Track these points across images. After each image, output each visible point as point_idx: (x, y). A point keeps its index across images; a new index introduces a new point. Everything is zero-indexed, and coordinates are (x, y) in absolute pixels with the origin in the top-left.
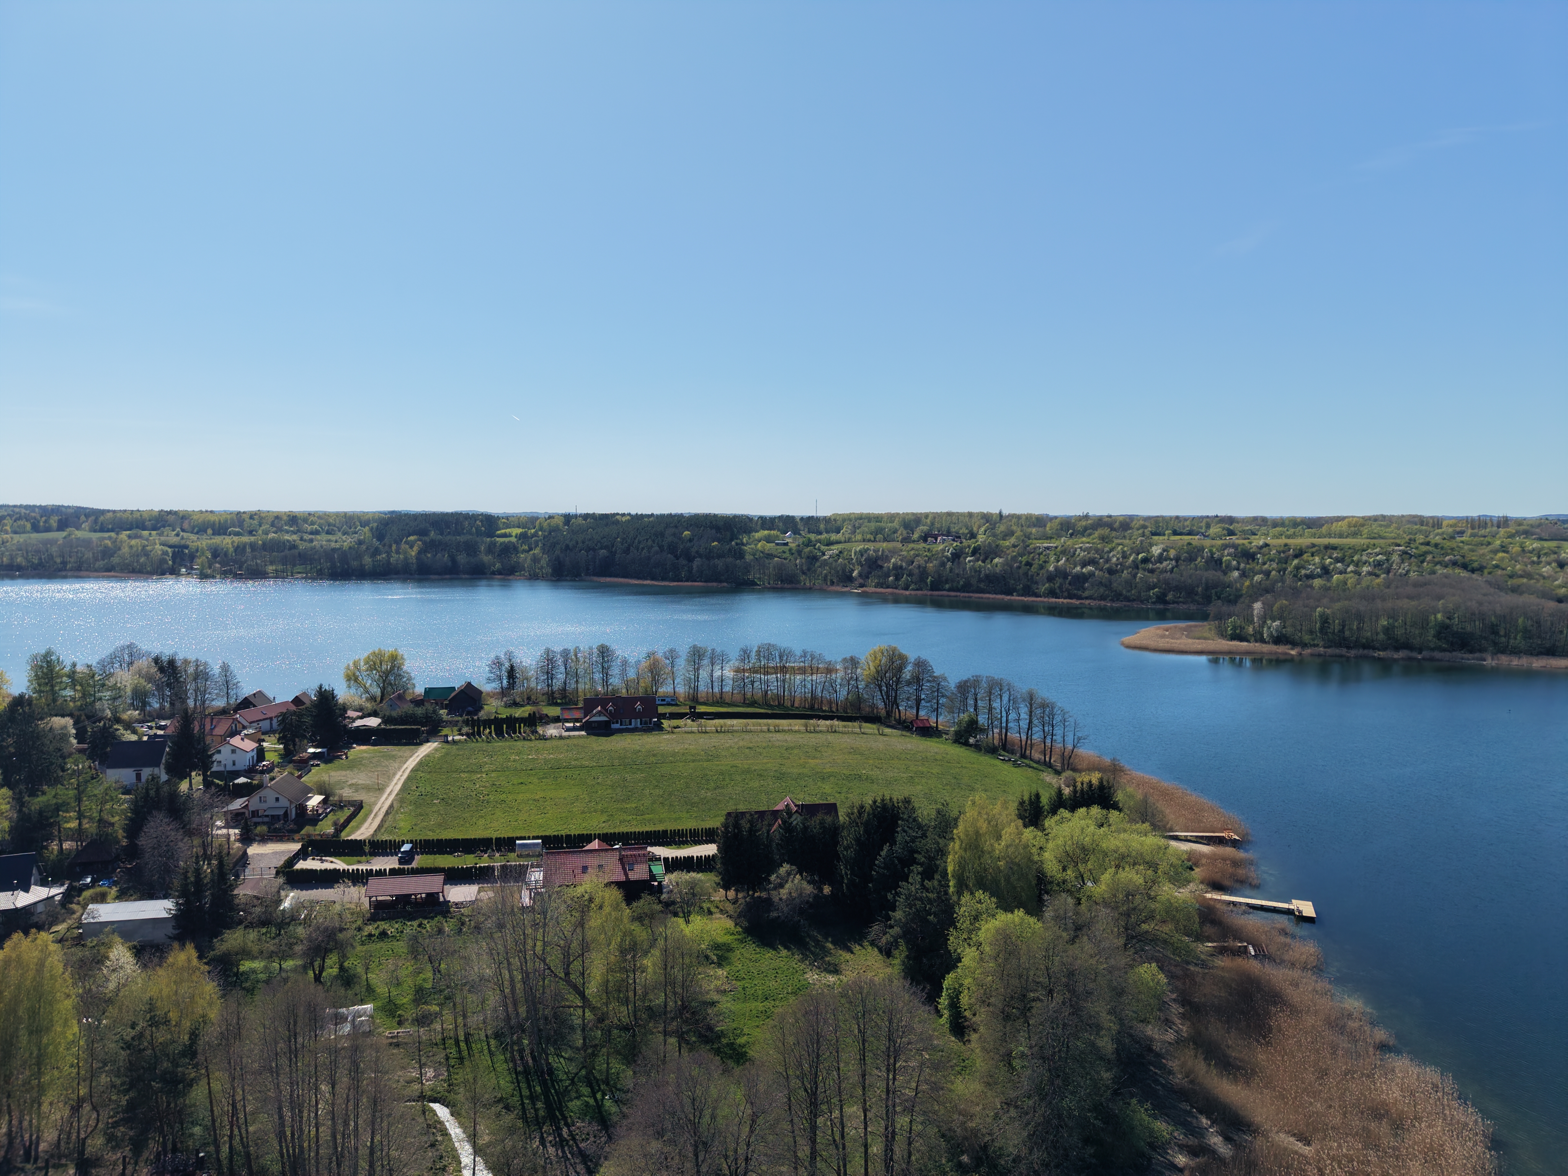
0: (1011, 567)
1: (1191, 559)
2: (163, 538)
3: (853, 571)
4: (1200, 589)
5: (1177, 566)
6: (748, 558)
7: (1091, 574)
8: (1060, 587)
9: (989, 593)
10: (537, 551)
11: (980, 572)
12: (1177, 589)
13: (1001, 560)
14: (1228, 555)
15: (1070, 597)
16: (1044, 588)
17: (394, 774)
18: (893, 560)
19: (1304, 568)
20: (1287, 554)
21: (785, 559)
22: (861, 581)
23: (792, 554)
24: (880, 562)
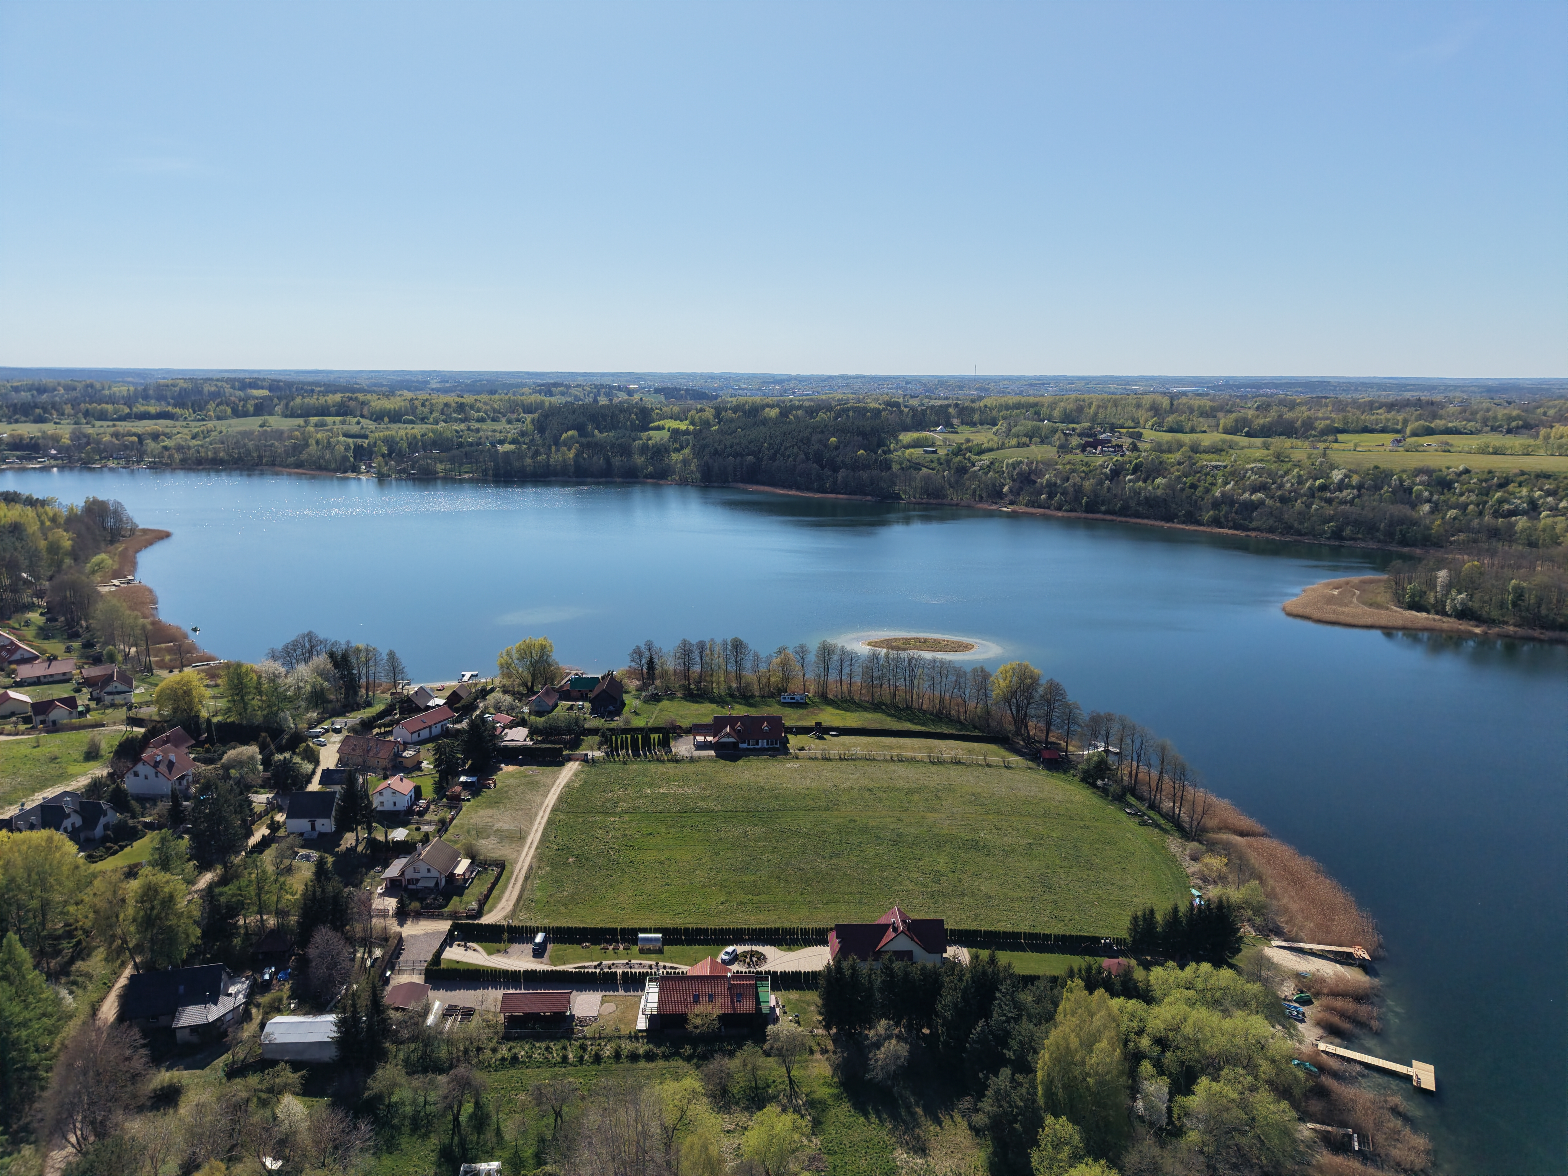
0: (1174, 490)
1: (1377, 488)
2: (345, 427)
3: (1004, 485)
4: (1383, 525)
5: (1359, 496)
6: (895, 467)
7: (1261, 503)
8: (1226, 517)
9: (1148, 518)
10: (686, 451)
11: (1140, 494)
12: (1357, 523)
13: (1164, 481)
14: (1422, 483)
15: (1235, 527)
16: (1208, 515)
17: (536, 815)
18: (1047, 477)
19: (1509, 502)
20: (1490, 483)
21: (933, 469)
22: (1012, 498)
23: (941, 464)
24: (1033, 477)
